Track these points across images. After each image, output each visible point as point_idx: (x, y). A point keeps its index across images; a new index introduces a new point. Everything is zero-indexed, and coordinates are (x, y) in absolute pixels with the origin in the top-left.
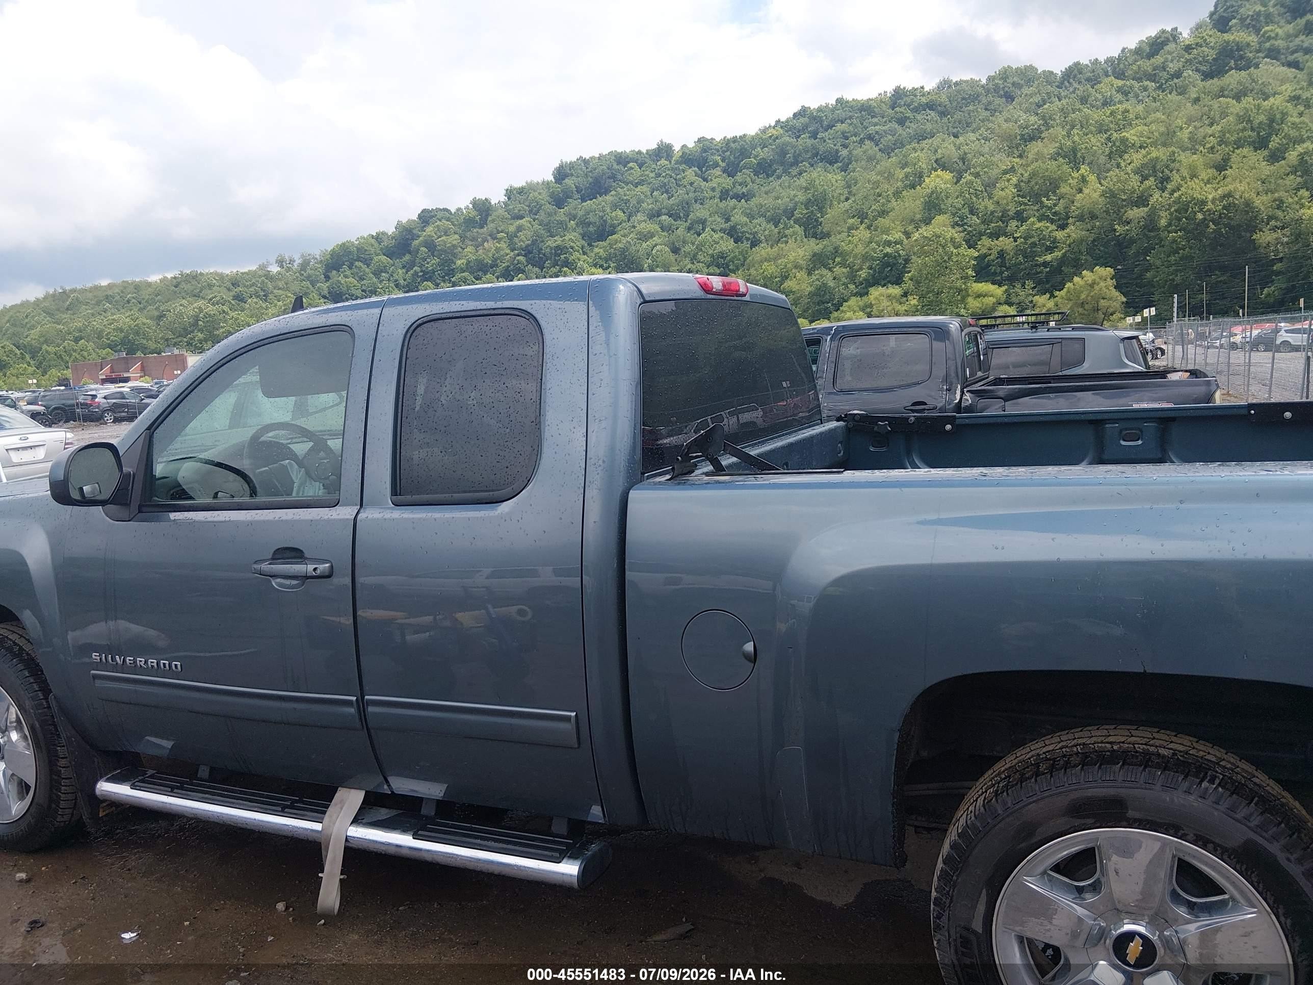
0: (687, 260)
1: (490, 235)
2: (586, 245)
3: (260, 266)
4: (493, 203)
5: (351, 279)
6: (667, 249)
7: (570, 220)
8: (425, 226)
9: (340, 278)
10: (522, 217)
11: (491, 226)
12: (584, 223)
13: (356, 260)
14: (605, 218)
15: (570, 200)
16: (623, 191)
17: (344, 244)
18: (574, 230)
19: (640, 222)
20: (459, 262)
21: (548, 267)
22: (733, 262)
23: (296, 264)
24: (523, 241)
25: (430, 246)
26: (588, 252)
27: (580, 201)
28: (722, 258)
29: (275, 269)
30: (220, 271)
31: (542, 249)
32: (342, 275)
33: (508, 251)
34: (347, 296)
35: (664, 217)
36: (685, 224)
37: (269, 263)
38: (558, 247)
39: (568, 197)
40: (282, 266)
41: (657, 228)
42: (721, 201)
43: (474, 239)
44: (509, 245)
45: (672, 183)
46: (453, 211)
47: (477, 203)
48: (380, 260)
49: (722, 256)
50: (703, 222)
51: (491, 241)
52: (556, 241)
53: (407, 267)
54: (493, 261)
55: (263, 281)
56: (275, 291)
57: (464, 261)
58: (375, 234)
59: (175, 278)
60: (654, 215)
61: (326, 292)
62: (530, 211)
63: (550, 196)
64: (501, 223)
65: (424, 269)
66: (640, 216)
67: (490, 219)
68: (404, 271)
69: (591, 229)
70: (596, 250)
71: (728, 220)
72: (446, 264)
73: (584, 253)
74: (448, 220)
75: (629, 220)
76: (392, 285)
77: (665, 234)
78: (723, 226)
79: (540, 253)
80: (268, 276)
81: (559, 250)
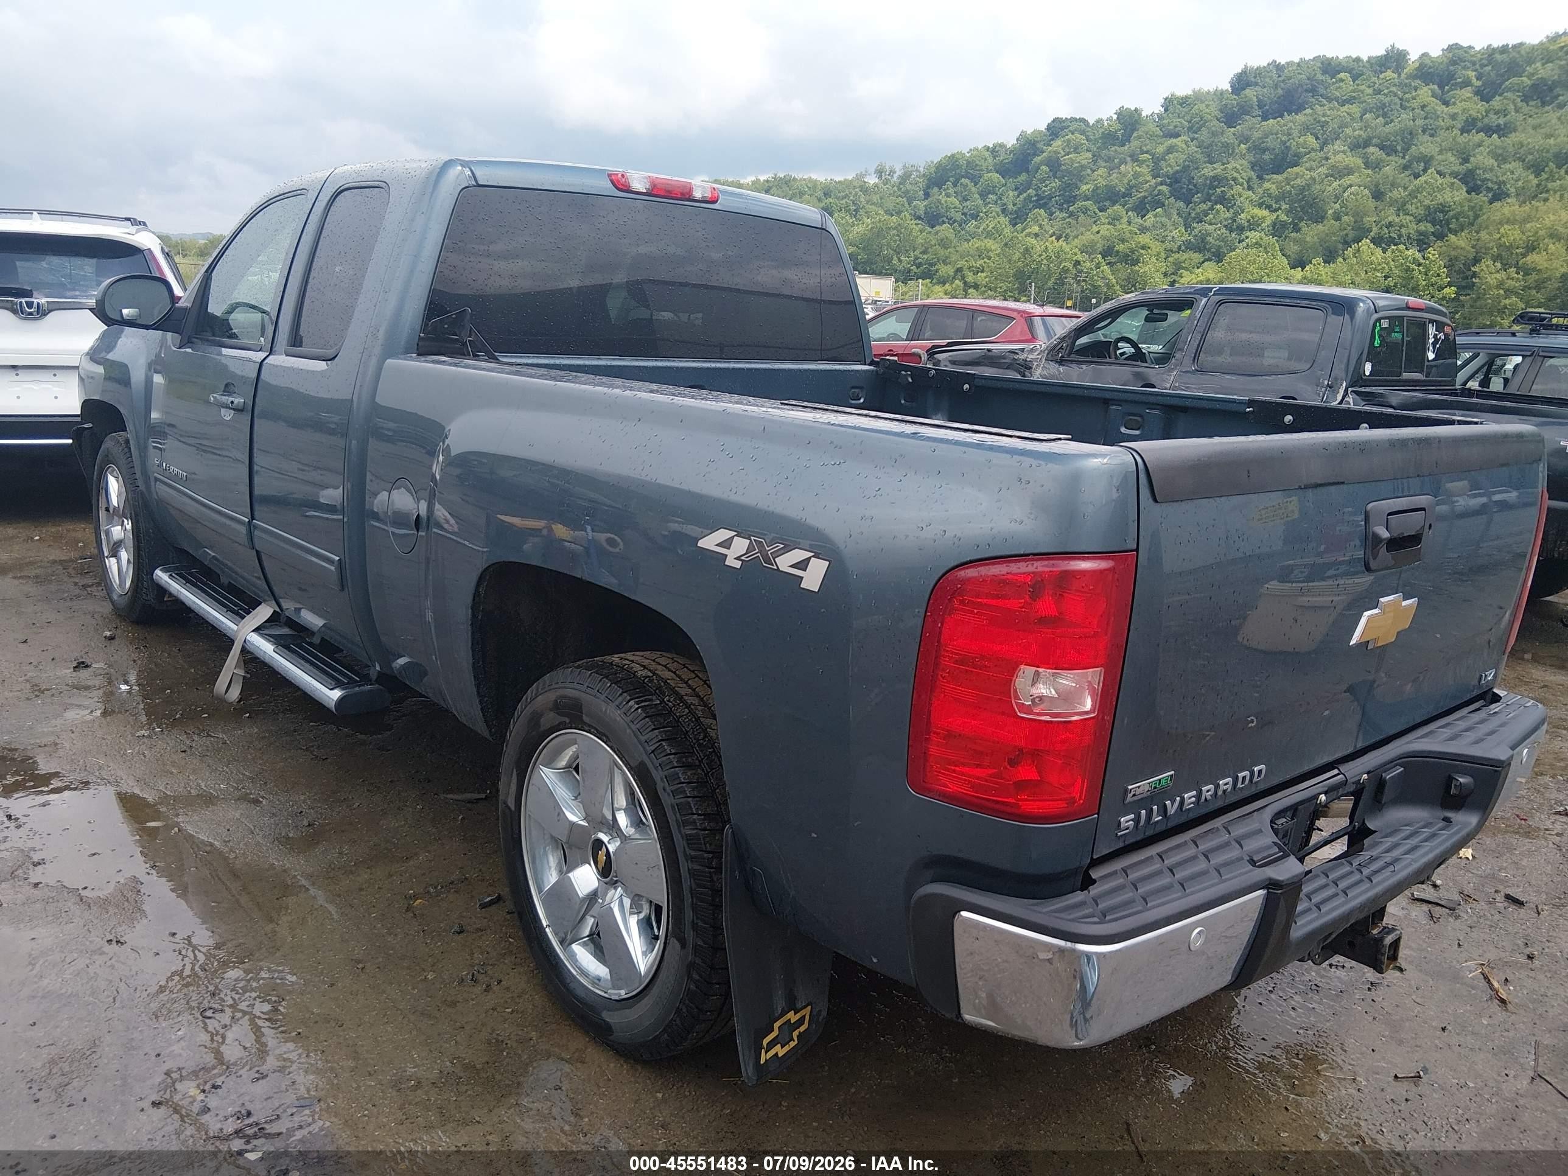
0: (1392, 210)
1: (1130, 156)
2: (1255, 177)
3: (857, 175)
4: (1144, 114)
5: (953, 199)
6: (1367, 191)
7: (1241, 142)
8: (1052, 140)
9: (940, 197)
10: (1177, 135)
11: (1134, 144)
12: (1259, 148)
13: (963, 177)
14: (1288, 144)
15: (1247, 117)
16: (1324, 110)
17: (953, 156)
18: (1243, 156)
19: (1336, 153)
20: (1084, 188)
21: (1196, 202)
22: (1457, 219)
23: (895, 176)
24: (1171, 167)
25: (1054, 165)
26: (1255, 186)
27: (1259, 118)
28: (1442, 211)
29: (872, 180)
30: (814, 177)
31: (1193, 178)
32: (943, 194)
33: (1149, 178)
34: (945, 219)
35: (1371, 149)
36: (1401, 161)
37: (867, 173)
38: (1215, 178)
39: (1248, 113)
40: (880, 177)
41: (1359, 162)
42: (1462, 134)
43: (1109, 159)
44: (1152, 170)
45: (1395, 104)
46: (1091, 122)
47: (1124, 113)
48: (990, 179)
49: (1443, 208)
50: (1427, 161)
51: (1130, 164)
52: (1215, 169)
53: (1020, 189)
54: (1126, 189)
55: (856, 194)
56: (867, 206)
57: (1090, 186)
58: (991, 146)
59: (768, 181)
60: (1358, 146)
61: (921, 213)
62: (1190, 129)
63: (1221, 111)
64: (1148, 142)
65: (1040, 192)
66: (1338, 146)
67: (1135, 135)
68: (1016, 193)
69: (1267, 156)
70: (1267, 185)
71: (1466, 160)
72: (1068, 189)
73: (1250, 188)
74: (1083, 133)
75: (1322, 149)
76: (998, 210)
77: (1370, 171)
78: (1456, 168)
79: (1190, 183)
80: (865, 189)
81: (1217, 181)
